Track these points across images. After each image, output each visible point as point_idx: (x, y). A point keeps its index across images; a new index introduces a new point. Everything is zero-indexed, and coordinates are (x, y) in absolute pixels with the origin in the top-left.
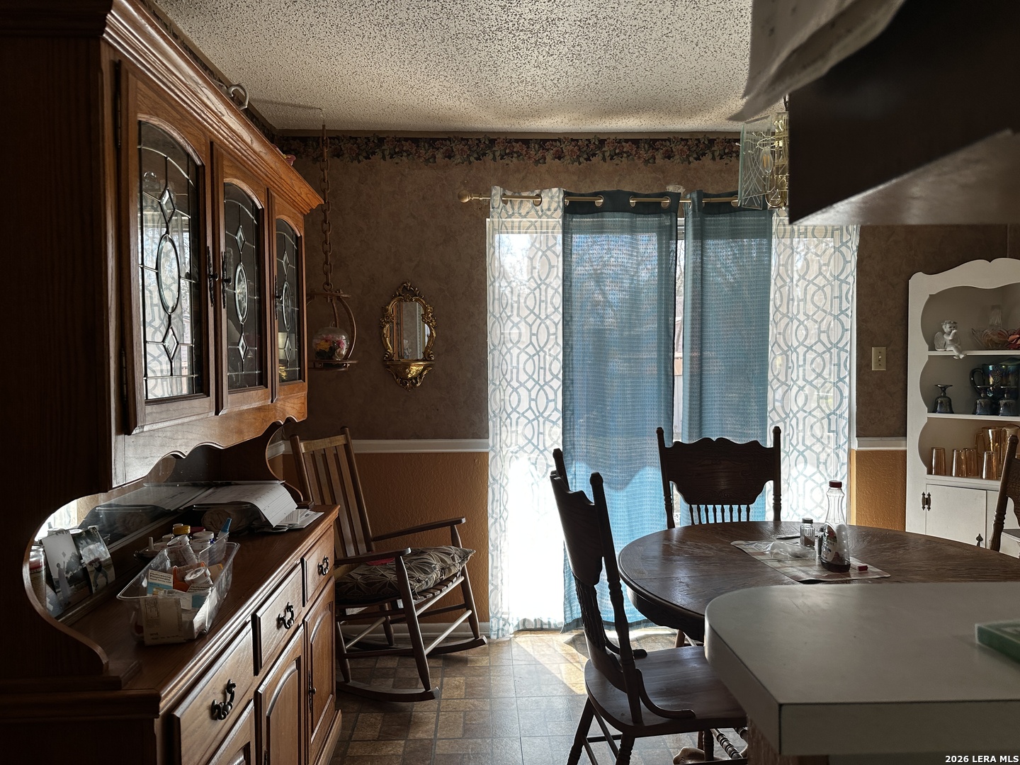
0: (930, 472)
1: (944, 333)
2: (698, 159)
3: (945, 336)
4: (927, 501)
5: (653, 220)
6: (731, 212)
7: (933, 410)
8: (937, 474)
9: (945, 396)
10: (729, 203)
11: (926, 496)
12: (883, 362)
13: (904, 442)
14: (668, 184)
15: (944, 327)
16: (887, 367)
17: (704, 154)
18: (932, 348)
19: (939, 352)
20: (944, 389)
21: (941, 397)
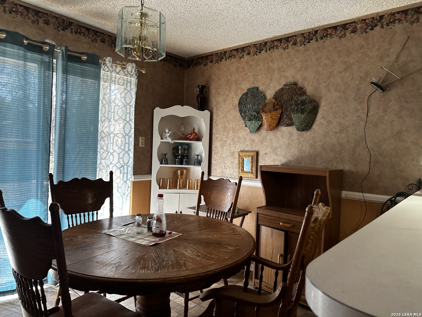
1: (166, 133)
2: (63, 30)
3: (167, 134)
5: (37, 56)
6: (81, 63)
7: (161, 163)
8: (162, 188)
9: (165, 158)
10: (80, 58)
12: (144, 143)
13: (150, 177)
14: (46, 38)
15: (166, 130)
16: (145, 145)
17: (67, 29)
18: (162, 139)
19: (164, 140)
20: (165, 155)
21: (164, 158)
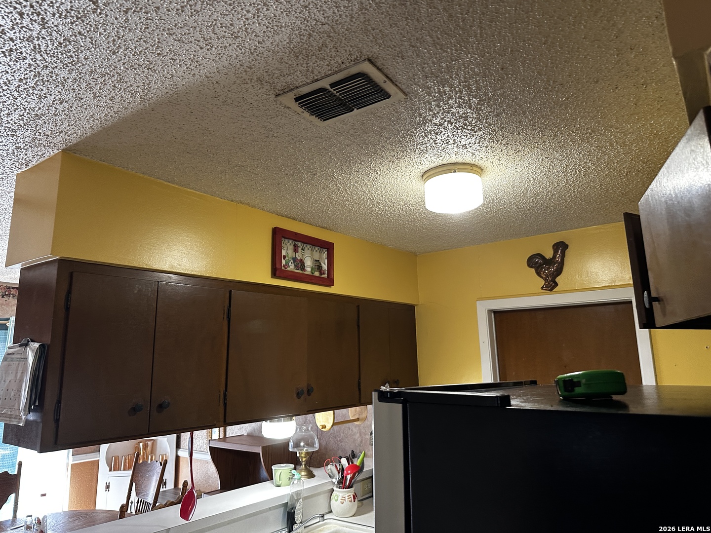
0: (110, 470)
4: (108, 487)
8: (114, 470)
11: (108, 484)
13: (98, 455)
